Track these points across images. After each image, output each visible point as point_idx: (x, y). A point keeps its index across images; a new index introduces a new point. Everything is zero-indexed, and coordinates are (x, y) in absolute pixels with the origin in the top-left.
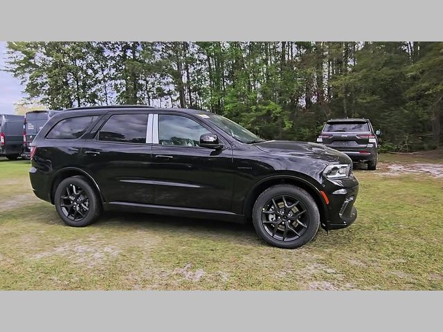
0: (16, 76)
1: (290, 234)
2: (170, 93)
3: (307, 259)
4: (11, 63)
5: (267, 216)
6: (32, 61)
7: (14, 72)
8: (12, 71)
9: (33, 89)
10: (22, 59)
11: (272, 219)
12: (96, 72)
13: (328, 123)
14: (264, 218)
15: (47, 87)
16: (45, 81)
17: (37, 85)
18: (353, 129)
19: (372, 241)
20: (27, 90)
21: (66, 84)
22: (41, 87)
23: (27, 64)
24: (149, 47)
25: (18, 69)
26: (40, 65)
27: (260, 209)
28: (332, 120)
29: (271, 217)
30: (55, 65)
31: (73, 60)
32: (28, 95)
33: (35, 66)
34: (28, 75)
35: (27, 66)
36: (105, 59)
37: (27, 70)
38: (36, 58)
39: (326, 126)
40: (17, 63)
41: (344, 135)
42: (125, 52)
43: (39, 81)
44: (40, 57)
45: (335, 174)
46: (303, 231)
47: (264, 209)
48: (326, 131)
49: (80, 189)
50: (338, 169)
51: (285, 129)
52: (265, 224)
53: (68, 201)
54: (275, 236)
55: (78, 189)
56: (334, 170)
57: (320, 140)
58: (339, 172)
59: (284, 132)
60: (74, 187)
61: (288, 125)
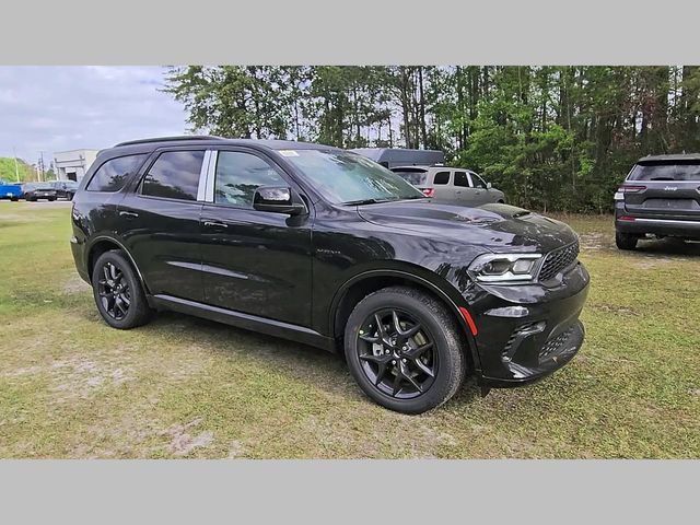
0: (177, 98)
2: (386, 115)
4: (173, 80)
5: (369, 346)
6: (200, 74)
7: (176, 92)
8: (172, 91)
9: (201, 115)
10: (186, 73)
11: (378, 351)
12: (284, 87)
14: (362, 346)
15: (217, 114)
16: (215, 103)
17: (206, 109)
20: (192, 118)
21: (242, 106)
22: (211, 113)
23: (194, 79)
25: (182, 87)
26: (209, 81)
27: (355, 332)
28: (649, 158)
29: (376, 347)
30: (228, 80)
32: (192, 125)
33: (204, 82)
34: (193, 96)
35: (193, 84)
37: (192, 88)
38: (203, 70)
40: (179, 79)
41: (670, 187)
43: (209, 103)
44: (209, 69)
45: (499, 272)
46: (428, 382)
47: (361, 332)
48: (634, 179)
49: (120, 271)
50: (509, 263)
51: (580, 174)
52: (365, 360)
53: (107, 288)
54: (382, 385)
55: (117, 271)
56: (497, 266)
57: (618, 196)
58: (511, 270)
59: (579, 181)
60: (113, 267)
61: (587, 167)
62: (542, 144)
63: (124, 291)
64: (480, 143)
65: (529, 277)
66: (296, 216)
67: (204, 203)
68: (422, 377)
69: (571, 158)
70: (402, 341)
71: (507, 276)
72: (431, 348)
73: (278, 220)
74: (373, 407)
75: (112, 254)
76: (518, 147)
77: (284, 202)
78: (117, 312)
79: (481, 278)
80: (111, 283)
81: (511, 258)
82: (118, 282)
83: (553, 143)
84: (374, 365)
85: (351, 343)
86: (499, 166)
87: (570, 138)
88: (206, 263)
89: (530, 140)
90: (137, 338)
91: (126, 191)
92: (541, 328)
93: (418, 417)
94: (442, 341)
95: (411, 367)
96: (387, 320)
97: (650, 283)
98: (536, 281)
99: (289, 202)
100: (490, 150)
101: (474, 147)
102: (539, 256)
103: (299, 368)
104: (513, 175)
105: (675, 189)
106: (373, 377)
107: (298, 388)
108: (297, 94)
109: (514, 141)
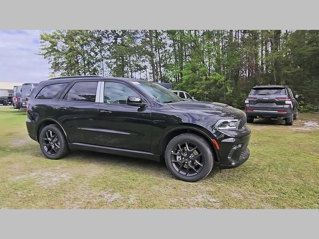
0: (45, 58)
1: (191, 171)
2: (145, 68)
3: (201, 190)
4: (42, 49)
5: (175, 156)
6: (56, 47)
7: (44, 55)
8: (42, 54)
9: (56, 66)
10: (49, 46)
11: (179, 159)
12: (96, 54)
13: (254, 89)
14: (173, 158)
15: (65, 65)
16: (63, 60)
17: (59, 63)
18: (275, 93)
19: (258, 179)
20: (52, 67)
21: (77, 62)
22: (61, 65)
23: (53, 50)
24: (132, 35)
25: (47, 53)
26: (61, 50)
27: (170, 152)
28: (257, 87)
29: (178, 157)
30: (70, 50)
31: (82, 46)
32: (53, 70)
33: (58, 51)
34: (53, 57)
35: (52, 51)
36: (103, 45)
37: (52, 54)
38: (58, 45)
39: (253, 91)
40: (46, 49)
41: (266, 98)
42: (116, 39)
43: (60, 61)
44: (61, 45)
45: (225, 126)
46: (200, 169)
47: (172, 152)
48: (252, 95)
49: (55, 134)
50: (228, 123)
51: (227, 93)
52: (174, 162)
53: (47, 142)
54: (181, 172)
55: (53, 134)
56: (225, 124)
57: (247, 102)
58: (229, 125)
59: (227, 96)
60: (51, 132)
61: (230, 90)
62: (212, 81)
63: (57, 142)
64: (186, 80)
65: (235, 128)
66: (143, 107)
67: (99, 103)
68: (198, 167)
69: (224, 86)
70: (189, 153)
71: (228, 127)
72: (201, 157)
74: (178, 181)
75: (51, 126)
76: (202, 82)
77: (137, 102)
78: (53, 152)
79: (220, 128)
80: (49, 139)
81: (229, 121)
82: (53, 139)
83: (216, 81)
84: (177, 164)
85: (168, 157)
86: (195, 90)
87: (223, 78)
89: (206, 79)
90: (63, 163)
91: (59, 98)
92: (240, 146)
93: (196, 183)
94: (205, 152)
95: (192, 163)
96: (184, 146)
97: (262, 134)
98: (237, 129)
99: (140, 102)
100: (192, 83)
101: (184, 82)
102: (237, 120)
103: (141, 170)
104: (201, 94)
105: (267, 99)
106: (177, 169)
108: (103, 57)
109: (202, 80)
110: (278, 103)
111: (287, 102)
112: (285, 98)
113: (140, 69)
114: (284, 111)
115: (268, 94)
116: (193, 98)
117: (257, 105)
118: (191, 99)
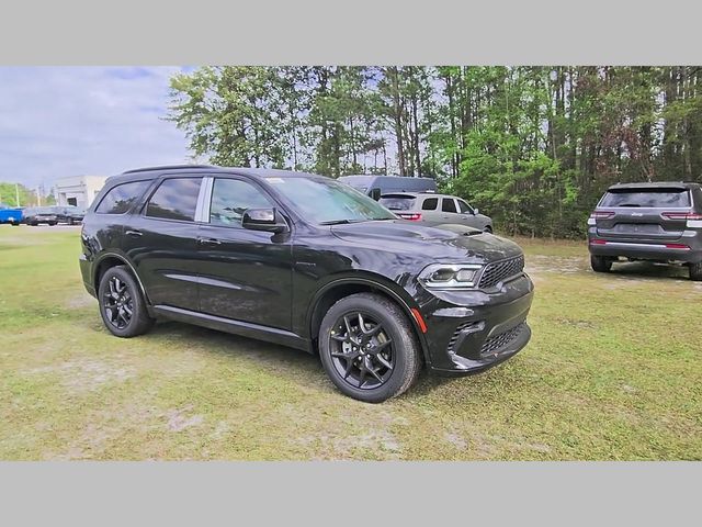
0: (179, 126)
1: (369, 378)
4: (175, 109)
5: (340, 344)
6: (201, 103)
7: (178, 120)
8: (174, 119)
9: (202, 143)
10: (188, 102)
11: (347, 350)
12: (282, 116)
13: (612, 191)
14: (334, 347)
15: (218, 141)
16: (215, 131)
17: (206, 137)
20: (192, 145)
21: (242, 134)
22: (211, 141)
23: (195, 108)
24: (356, 74)
25: (184, 115)
26: (211, 110)
27: (328, 333)
28: (619, 186)
29: (345, 346)
30: (231, 108)
31: (252, 100)
32: (194, 152)
33: (205, 111)
34: (194, 125)
35: (194, 112)
36: (298, 95)
37: (194, 117)
38: (205, 99)
40: (181, 108)
41: (636, 213)
42: (323, 83)
43: (210, 131)
44: (211, 98)
45: (445, 280)
46: (389, 372)
47: (333, 333)
49: (124, 285)
50: (453, 272)
51: (565, 201)
52: (336, 356)
53: (112, 300)
54: (350, 379)
55: (122, 285)
56: (443, 274)
57: (591, 221)
58: (455, 278)
60: (117, 281)
61: (571, 194)
62: (530, 172)
63: (127, 303)
64: (470, 170)
65: (472, 284)
66: (279, 233)
67: (201, 223)
68: (384, 370)
70: (367, 339)
71: (452, 283)
72: (389, 345)
73: (265, 238)
74: (343, 398)
75: (117, 269)
76: (506, 175)
77: (269, 222)
78: (121, 322)
79: (429, 284)
80: (115, 296)
81: (455, 268)
82: (121, 295)
83: (538, 172)
84: (343, 361)
85: (324, 343)
86: (488, 194)
87: (556, 166)
88: (201, 275)
89: (517, 169)
90: (138, 344)
91: (133, 212)
92: (481, 327)
93: (379, 405)
94: (399, 339)
95: (375, 362)
96: (355, 322)
97: (613, 301)
98: (477, 288)
99: (273, 222)
100: (479, 177)
101: (464, 175)
102: (480, 267)
104: (502, 202)
105: (641, 215)
106: (343, 372)
107: (280, 383)
108: (295, 123)
109: (504, 170)
110: (668, 226)
111: (690, 224)
112: (686, 214)
113: (378, 145)
114: (683, 246)
115: (651, 204)
116: (476, 211)
117: (615, 231)
118: (472, 213)
